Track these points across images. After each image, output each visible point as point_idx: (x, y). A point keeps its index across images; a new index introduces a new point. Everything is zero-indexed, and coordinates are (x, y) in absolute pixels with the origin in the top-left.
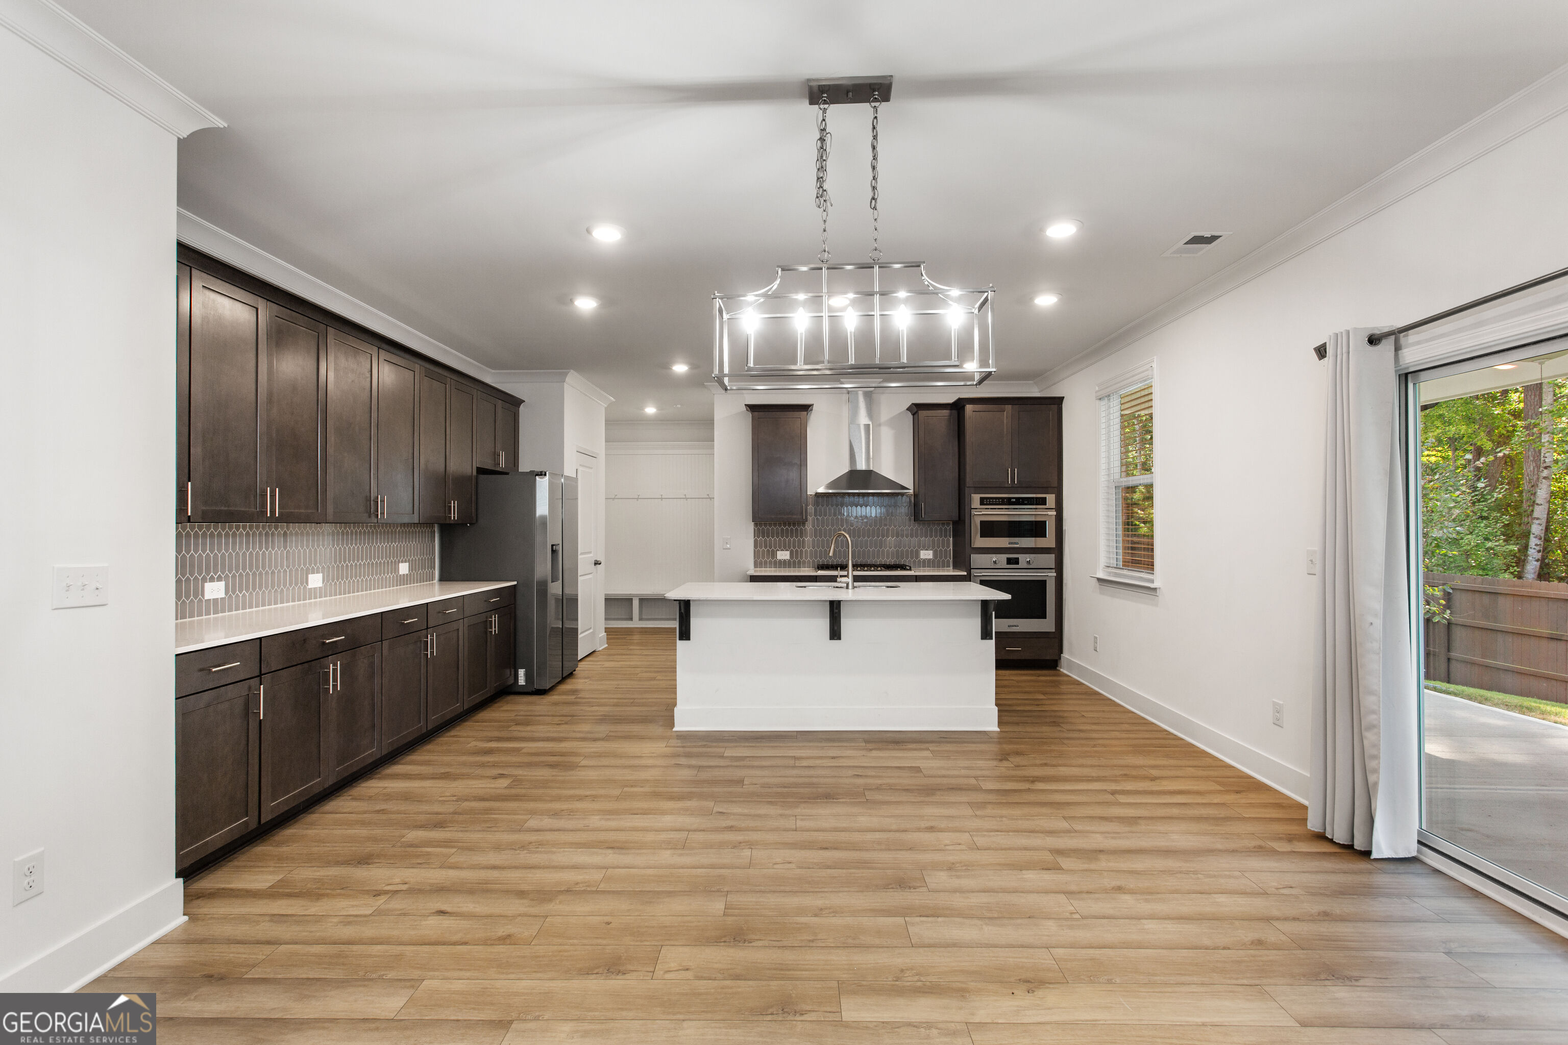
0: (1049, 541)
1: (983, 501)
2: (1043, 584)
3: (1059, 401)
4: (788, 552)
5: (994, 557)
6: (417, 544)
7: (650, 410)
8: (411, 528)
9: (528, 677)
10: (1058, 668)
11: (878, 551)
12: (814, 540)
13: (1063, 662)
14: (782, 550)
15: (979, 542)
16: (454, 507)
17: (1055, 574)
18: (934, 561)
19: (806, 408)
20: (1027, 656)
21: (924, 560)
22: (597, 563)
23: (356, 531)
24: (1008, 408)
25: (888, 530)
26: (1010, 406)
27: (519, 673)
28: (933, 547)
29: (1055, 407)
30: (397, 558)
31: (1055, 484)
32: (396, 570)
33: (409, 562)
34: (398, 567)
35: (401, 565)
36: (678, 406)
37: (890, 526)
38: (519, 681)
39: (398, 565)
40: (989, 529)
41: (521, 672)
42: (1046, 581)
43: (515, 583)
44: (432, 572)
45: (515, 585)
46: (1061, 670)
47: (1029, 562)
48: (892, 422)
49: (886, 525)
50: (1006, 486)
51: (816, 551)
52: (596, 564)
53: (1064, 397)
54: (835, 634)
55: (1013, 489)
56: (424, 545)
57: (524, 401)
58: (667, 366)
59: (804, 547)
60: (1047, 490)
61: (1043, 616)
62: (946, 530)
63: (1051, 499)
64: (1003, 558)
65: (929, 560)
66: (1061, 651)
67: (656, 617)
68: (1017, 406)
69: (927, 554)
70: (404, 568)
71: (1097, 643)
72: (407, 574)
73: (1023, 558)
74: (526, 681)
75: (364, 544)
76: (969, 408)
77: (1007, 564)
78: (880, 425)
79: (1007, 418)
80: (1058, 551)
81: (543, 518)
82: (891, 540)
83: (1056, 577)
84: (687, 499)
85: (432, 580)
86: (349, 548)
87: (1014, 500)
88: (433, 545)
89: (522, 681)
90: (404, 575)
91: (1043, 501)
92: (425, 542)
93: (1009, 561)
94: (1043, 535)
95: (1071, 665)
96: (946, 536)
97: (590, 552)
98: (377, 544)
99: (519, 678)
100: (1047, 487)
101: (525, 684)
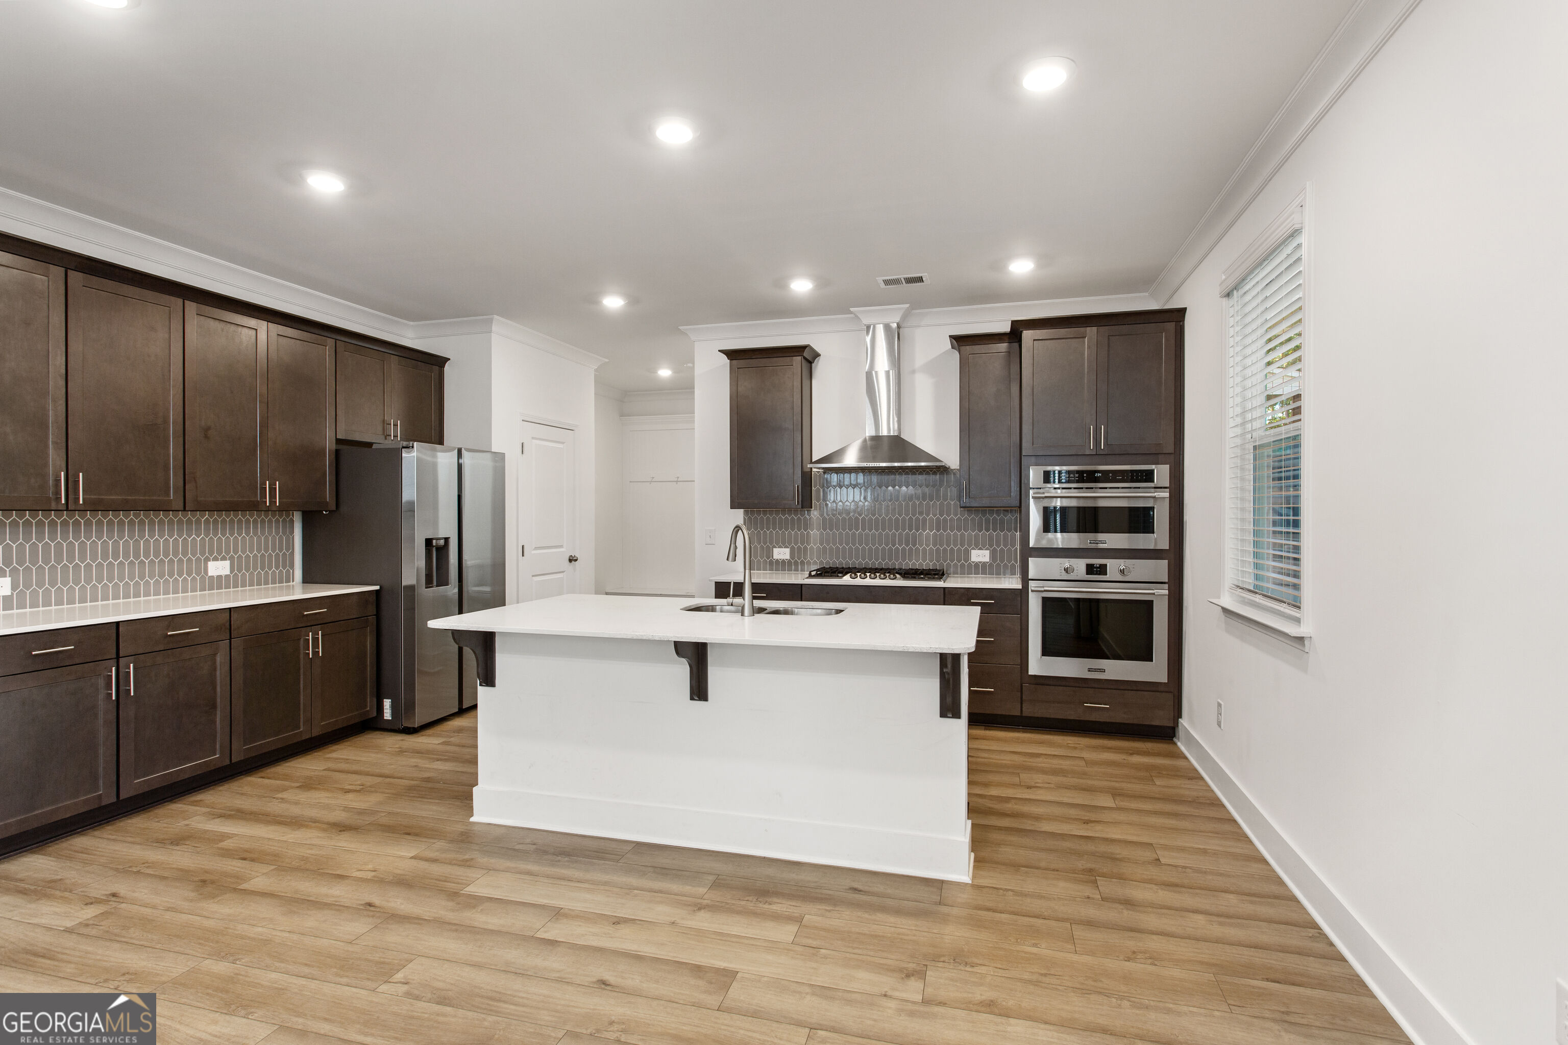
0: (1159, 538)
1: (1049, 477)
2: (1147, 606)
3: (1180, 313)
4: (789, 549)
5: (1066, 562)
6: (251, 537)
7: (664, 373)
9: (395, 709)
10: (1175, 739)
11: (911, 549)
12: (821, 534)
13: (1181, 732)
14: (781, 547)
15: (1040, 539)
16: (272, 489)
17: (1166, 592)
18: (991, 565)
19: (811, 351)
20: (1121, 717)
21: (977, 565)
22: (572, 560)
24: (1092, 331)
25: (924, 520)
26: (1095, 329)
27: (385, 703)
28: (991, 546)
29: (1171, 326)
30: (203, 555)
31: (1170, 448)
32: (201, 569)
33: (231, 560)
34: (206, 566)
35: (211, 563)
37: (928, 515)
38: (385, 715)
41: (387, 703)
42: (1152, 601)
43: (377, 588)
44: (288, 572)
45: (377, 591)
46: (1179, 744)
47: (1122, 572)
48: (932, 368)
49: (921, 513)
50: (1087, 453)
52: (570, 561)
53: (1186, 308)
54: (699, 691)
55: (1098, 457)
56: (267, 538)
57: (449, 359)
58: (593, 299)
59: (808, 543)
60: (1156, 457)
61: (1146, 655)
62: (1010, 520)
63: (1161, 473)
64: (1080, 564)
65: (984, 564)
66: (1179, 714)
68: (1102, 329)
69: (980, 556)
70: (218, 568)
71: (1221, 715)
72: (226, 576)
73: (1113, 566)
74: (393, 714)
76: (1028, 335)
77: (1087, 574)
78: (914, 372)
79: (1089, 347)
80: (1175, 554)
81: (411, 503)
82: (928, 533)
83: (1169, 595)
85: (287, 582)
87: (1099, 475)
88: (289, 538)
89: (387, 715)
90: (219, 576)
91: (1148, 476)
92: (271, 534)
93: (1090, 569)
94: (1148, 529)
95: (1191, 741)
96: (1009, 530)
97: (561, 546)
99: (385, 711)
100: (1158, 454)
101: (391, 719)
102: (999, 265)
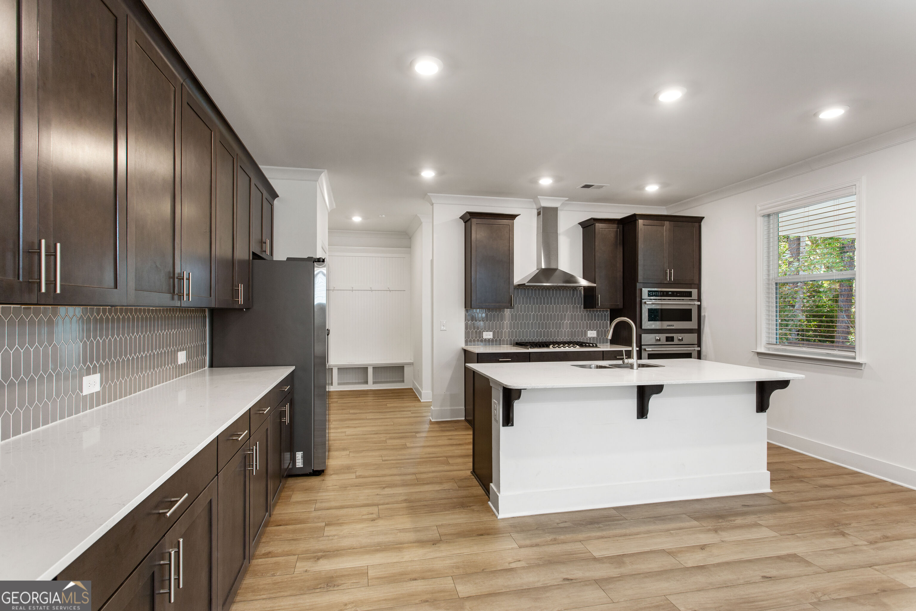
0: (693, 324)
1: (650, 294)
3: (699, 220)
4: (492, 333)
5: (658, 336)
6: (193, 330)
7: (357, 219)
8: (188, 313)
9: (307, 459)
12: (511, 323)
14: (487, 331)
15: (647, 324)
16: (241, 290)
18: (597, 339)
19: (513, 217)
21: (591, 339)
23: (138, 317)
24: (667, 223)
25: (565, 315)
27: (297, 455)
28: (596, 328)
29: (697, 225)
30: (176, 346)
31: (697, 282)
32: (175, 359)
33: (186, 350)
34: (177, 356)
35: (179, 353)
36: (384, 216)
37: (567, 312)
38: (297, 464)
39: (177, 354)
40: (654, 315)
41: (299, 455)
42: (691, 353)
43: (294, 367)
44: (205, 358)
47: (680, 340)
48: (568, 233)
49: (563, 311)
50: (666, 282)
51: (512, 331)
53: (702, 217)
55: (670, 284)
56: (198, 330)
57: (278, 196)
59: (503, 329)
60: (690, 286)
62: (605, 315)
63: (694, 292)
64: (663, 336)
65: (594, 338)
67: (348, 381)
68: (672, 223)
69: (592, 334)
70: (182, 357)
72: (185, 363)
73: (677, 337)
74: (304, 463)
75: (146, 333)
76: (640, 222)
77: (666, 341)
79: (666, 231)
80: (698, 331)
82: (567, 322)
84: (372, 291)
85: (204, 367)
86: (131, 338)
87: (671, 293)
88: (205, 330)
89: (299, 463)
90: (182, 364)
91: (689, 294)
92: (199, 327)
93: (668, 339)
94: (690, 319)
96: (605, 320)
98: (158, 332)
99: (297, 461)
100: (692, 284)
101: (302, 466)
102: (641, 188)
